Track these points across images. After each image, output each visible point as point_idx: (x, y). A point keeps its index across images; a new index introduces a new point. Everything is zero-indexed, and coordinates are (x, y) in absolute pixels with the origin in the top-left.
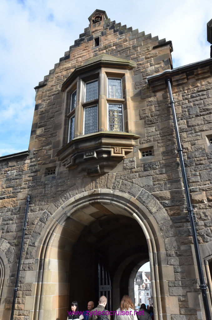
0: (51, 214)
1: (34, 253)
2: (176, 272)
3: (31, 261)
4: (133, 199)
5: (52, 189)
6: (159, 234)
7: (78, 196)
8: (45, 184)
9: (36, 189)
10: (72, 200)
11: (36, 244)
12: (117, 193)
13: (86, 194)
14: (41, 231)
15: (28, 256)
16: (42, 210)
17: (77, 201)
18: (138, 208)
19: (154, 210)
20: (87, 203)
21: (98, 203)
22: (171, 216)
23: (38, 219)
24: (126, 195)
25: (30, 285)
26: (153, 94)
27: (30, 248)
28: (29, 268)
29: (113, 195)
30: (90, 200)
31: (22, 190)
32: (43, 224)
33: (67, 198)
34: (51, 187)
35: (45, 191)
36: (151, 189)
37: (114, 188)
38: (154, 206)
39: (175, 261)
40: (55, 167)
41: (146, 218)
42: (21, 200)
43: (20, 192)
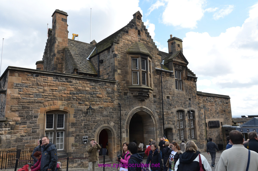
0: (129, 113)
1: (124, 127)
2: (159, 132)
3: (124, 130)
4: (151, 112)
5: (128, 102)
6: (157, 123)
7: (137, 107)
8: (125, 100)
9: (121, 101)
10: (135, 108)
11: (125, 124)
12: (148, 109)
13: (139, 107)
14: (126, 119)
15: (123, 128)
16: (125, 111)
17: (136, 109)
18: (152, 114)
19: (156, 116)
20: (140, 110)
21: (143, 111)
22: (159, 118)
23: (124, 114)
24: (150, 110)
25: (125, 138)
26: (156, 75)
27: (123, 125)
28: (123, 132)
29: (147, 109)
30: (141, 109)
31: (115, 100)
32: (126, 117)
33: (133, 108)
34: (127, 102)
35: (125, 103)
36: (156, 109)
37: (147, 107)
38: (156, 115)
39: (159, 130)
40: (127, 93)
41: (154, 118)
42: (116, 104)
43: (115, 101)
